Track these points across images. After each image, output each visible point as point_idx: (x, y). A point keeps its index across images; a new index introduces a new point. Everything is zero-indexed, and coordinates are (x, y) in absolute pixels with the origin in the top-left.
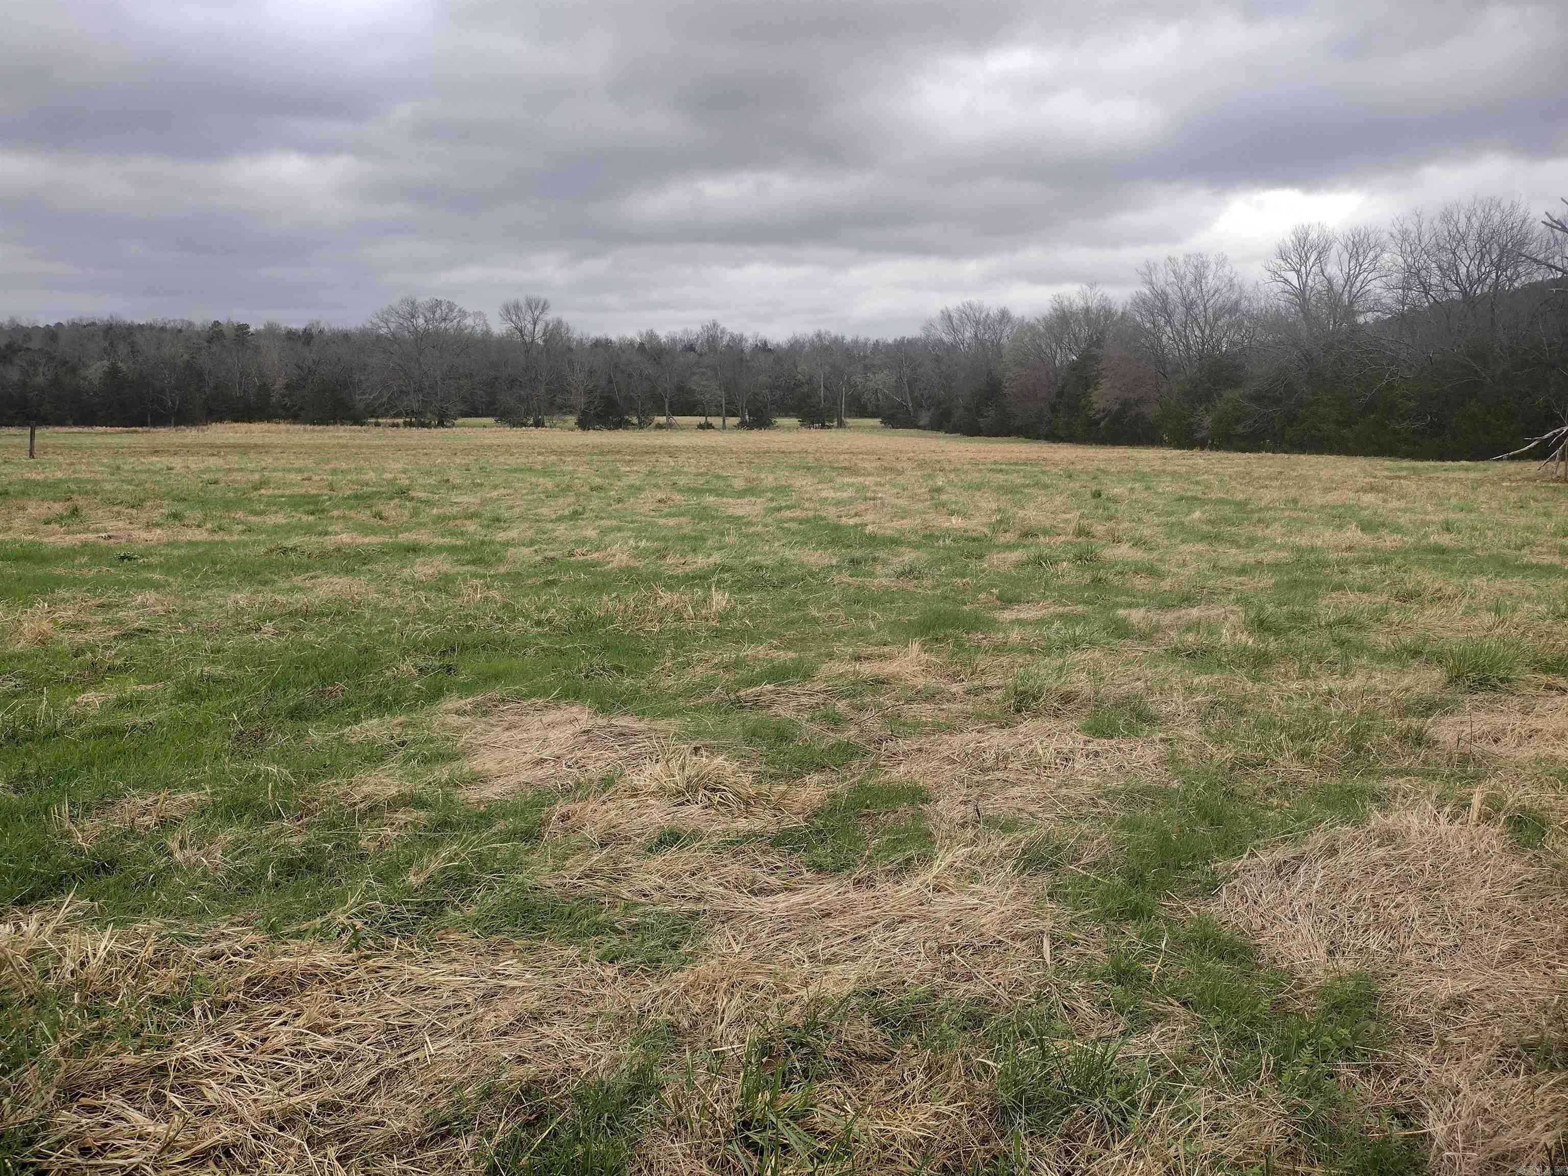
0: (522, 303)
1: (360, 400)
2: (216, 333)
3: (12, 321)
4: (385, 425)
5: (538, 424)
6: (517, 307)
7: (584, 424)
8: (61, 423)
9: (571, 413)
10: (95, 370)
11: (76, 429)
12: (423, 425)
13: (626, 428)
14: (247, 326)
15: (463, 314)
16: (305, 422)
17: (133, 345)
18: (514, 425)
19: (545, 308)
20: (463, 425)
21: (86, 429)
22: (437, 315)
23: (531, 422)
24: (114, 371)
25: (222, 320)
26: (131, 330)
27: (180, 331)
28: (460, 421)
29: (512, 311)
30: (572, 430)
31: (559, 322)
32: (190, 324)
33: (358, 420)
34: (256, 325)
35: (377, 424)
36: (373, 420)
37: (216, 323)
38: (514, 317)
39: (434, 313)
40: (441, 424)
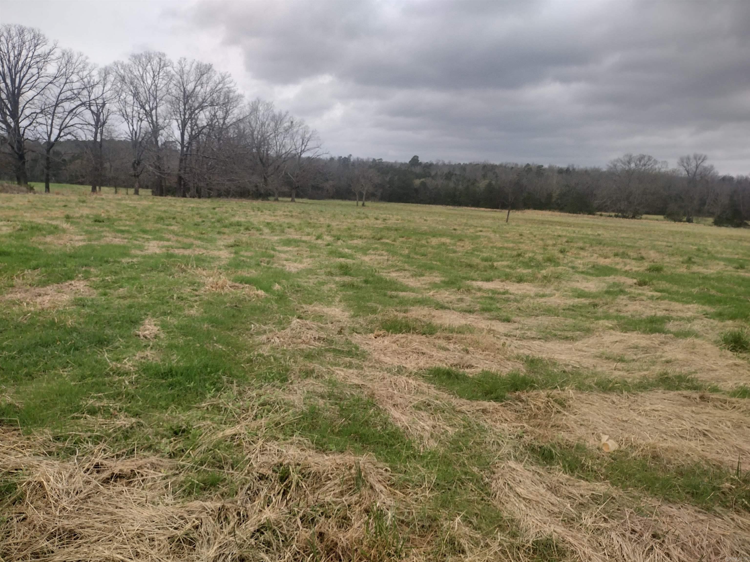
0: (692, 156)
1: (596, 203)
2: (528, 169)
3: (450, 162)
4: (605, 216)
5: (689, 221)
6: (688, 158)
7: (718, 223)
8: (467, 205)
9: (710, 216)
10: (482, 184)
11: (473, 208)
12: (624, 217)
13: (745, 227)
14: (542, 166)
15: (656, 162)
16: (566, 212)
17: (494, 173)
18: (675, 221)
19: (704, 159)
20: (646, 219)
21: (476, 209)
22: (642, 163)
23: (685, 219)
24: (490, 184)
25: (531, 163)
26: (493, 167)
27: (512, 168)
28: (644, 216)
29: (685, 161)
30: (711, 226)
31: (712, 167)
32: (517, 165)
33: (591, 213)
34: (546, 166)
35: (601, 215)
36: (599, 213)
37: (528, 165)
38: (685, 164)
39: (640, 162)
40: (633, 217)
